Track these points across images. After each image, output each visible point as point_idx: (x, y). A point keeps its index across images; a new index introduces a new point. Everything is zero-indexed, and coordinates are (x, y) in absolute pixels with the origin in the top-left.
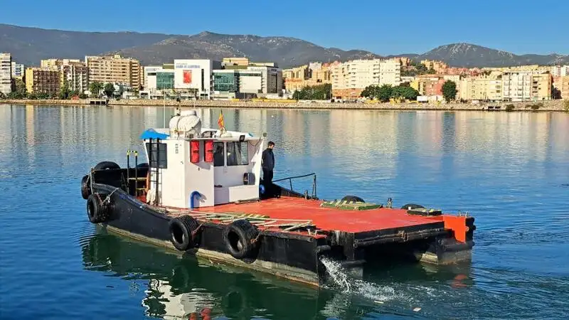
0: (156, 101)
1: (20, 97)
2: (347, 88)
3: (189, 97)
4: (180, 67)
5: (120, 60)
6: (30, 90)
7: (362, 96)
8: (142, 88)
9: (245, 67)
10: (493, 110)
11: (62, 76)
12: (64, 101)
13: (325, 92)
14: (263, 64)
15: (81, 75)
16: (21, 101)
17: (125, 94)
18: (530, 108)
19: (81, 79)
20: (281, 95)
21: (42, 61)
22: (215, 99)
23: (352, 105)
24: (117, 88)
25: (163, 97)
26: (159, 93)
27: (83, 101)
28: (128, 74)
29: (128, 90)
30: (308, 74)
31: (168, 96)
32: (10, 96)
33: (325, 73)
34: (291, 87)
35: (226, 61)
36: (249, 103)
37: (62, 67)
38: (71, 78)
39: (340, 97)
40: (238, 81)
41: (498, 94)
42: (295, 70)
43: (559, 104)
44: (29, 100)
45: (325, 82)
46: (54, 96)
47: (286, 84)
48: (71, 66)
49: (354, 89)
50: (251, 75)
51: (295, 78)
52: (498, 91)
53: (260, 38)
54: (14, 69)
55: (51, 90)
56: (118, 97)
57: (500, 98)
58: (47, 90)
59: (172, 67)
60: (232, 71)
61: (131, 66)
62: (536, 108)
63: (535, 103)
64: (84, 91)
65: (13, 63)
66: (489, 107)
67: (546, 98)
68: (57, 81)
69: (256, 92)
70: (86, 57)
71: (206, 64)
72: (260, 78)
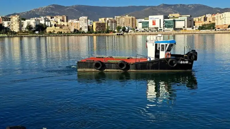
0: (142, 33)
1: (91, 33)
2: (222, 24)
3: (155, 31)
4: (151, 19)
5: (128, 17)
6: (95, 30)
7: (228, 27)
8: (136, 28)
9: (178, 18)
11: (106, 24)
12: (107, 34)
13: (212, 26)
14: (185, 16)
15: (113, 24)
16: (91, 35)
17: (130, 31)
19: (113, 26)
20: (193, 28)
21: (99, 19)
22: (165, 31)
23: (224, 32)
24: (127, 28)
25: (144, 31)
26: (143, 30)
27: (114, 34)
28: (131, 23)
29: (131, 29)
30: (205, 19)
31: (146, 31)
32: (87, 33)
33: (213, 18)
34: (198, 25)
35: (170, 15)
36: (179, 32)
37: (106, 21)
38: (110, 25)
39: (219, 28)
40: (175, 24)
42: (200, 18)
44: (94, 34)
45: (212, 22)
46: (103, 32)
47: (196, 23)
48: (110, 20)
49: (225, 25)
50: (180, 20)
51: (199, 21)
53: (185, 5)
54: (89, 22)
55: (102, 30)
56: (127, 32)
58: (101, 30)
59: (148, 19)
60: (172, 19)
61: (132, 19)
64: (114, 30)
65: (89, 20)
68: (105, 26)
69: (182, 28)
70: (115, 17)
71: (161, 17)
72: (184, 22)
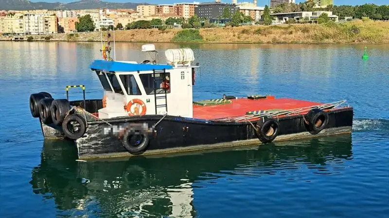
10: (18, 41)
18: (44, 39)
41: (21, 29)
43: (63, 37)
52: (21, 27)
57: (23, 32)
62: (48, 39)
63: (47, 35)
66: (15, 39)
67: (55, 33)
